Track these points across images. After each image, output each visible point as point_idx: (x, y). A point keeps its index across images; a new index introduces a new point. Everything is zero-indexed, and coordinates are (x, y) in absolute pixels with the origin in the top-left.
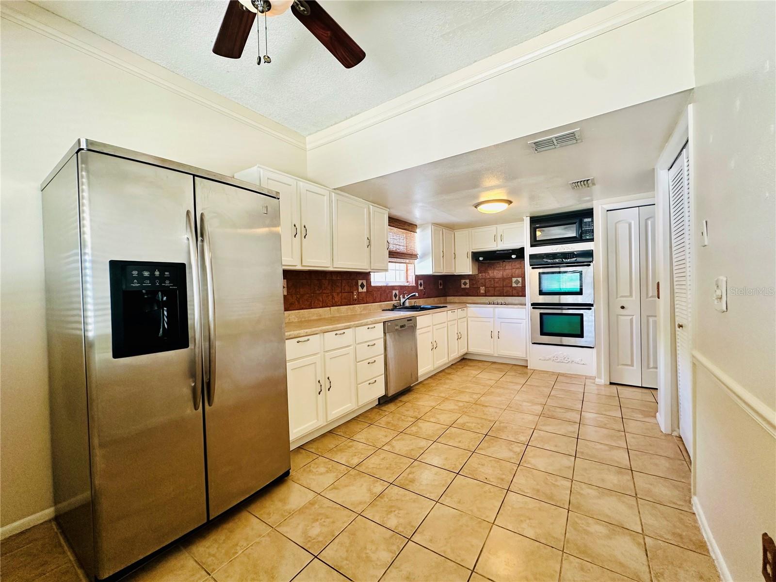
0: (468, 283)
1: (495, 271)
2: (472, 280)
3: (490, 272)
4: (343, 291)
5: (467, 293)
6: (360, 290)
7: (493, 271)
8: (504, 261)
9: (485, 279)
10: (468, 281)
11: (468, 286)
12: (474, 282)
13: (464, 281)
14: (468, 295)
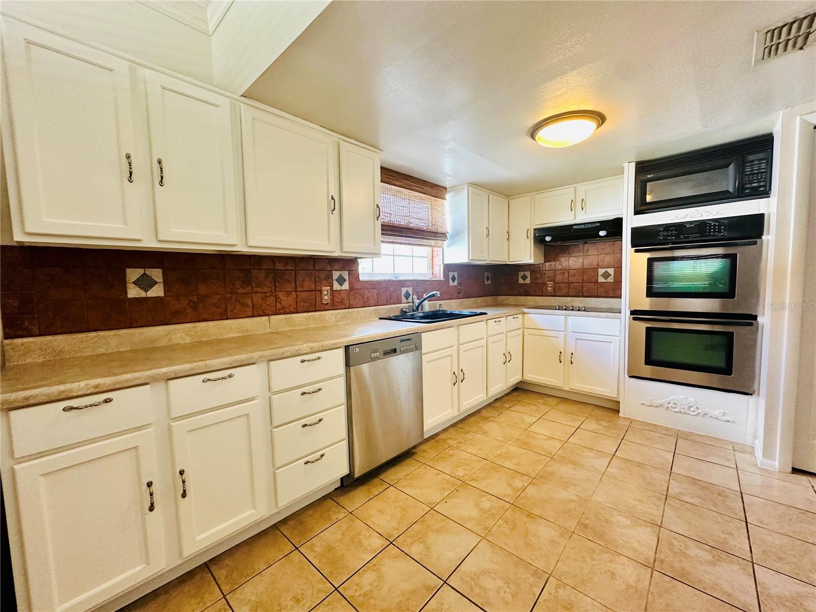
0: (529, 276)
1: (572, 258)
2: (535, 271)
3: (562, 259)
4: (299, 289)
5: (526, 291)
6: (336, 286)
7: (567, 258)
8: (586, 243)
9: (555, 271)
10: (528, 274)
11: (528, 281)
12: (538, 275)
13: (523, 273)
14: (528, 294)
